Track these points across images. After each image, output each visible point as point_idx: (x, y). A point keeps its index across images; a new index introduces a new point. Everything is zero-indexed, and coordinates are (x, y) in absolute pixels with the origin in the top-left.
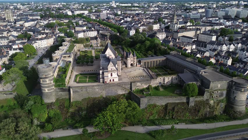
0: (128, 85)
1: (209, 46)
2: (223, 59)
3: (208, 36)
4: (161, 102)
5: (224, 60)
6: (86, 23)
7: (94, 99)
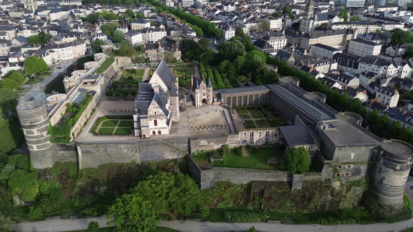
0: (184, 143)
1: (363, 65)
2: (382, 94)
3: (367, 45)
4: (241, 178)
5: (384, 95)
6: (155, 14)
7: (120, 166)
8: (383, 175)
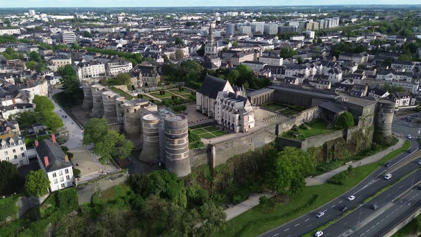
0: (273, 129)
1: (288, 71)
2: (321, 85)
3: (274, 59)
4: (318, 142)
5: (323, 85)
7: (242, 156)
8: (383, 118)
